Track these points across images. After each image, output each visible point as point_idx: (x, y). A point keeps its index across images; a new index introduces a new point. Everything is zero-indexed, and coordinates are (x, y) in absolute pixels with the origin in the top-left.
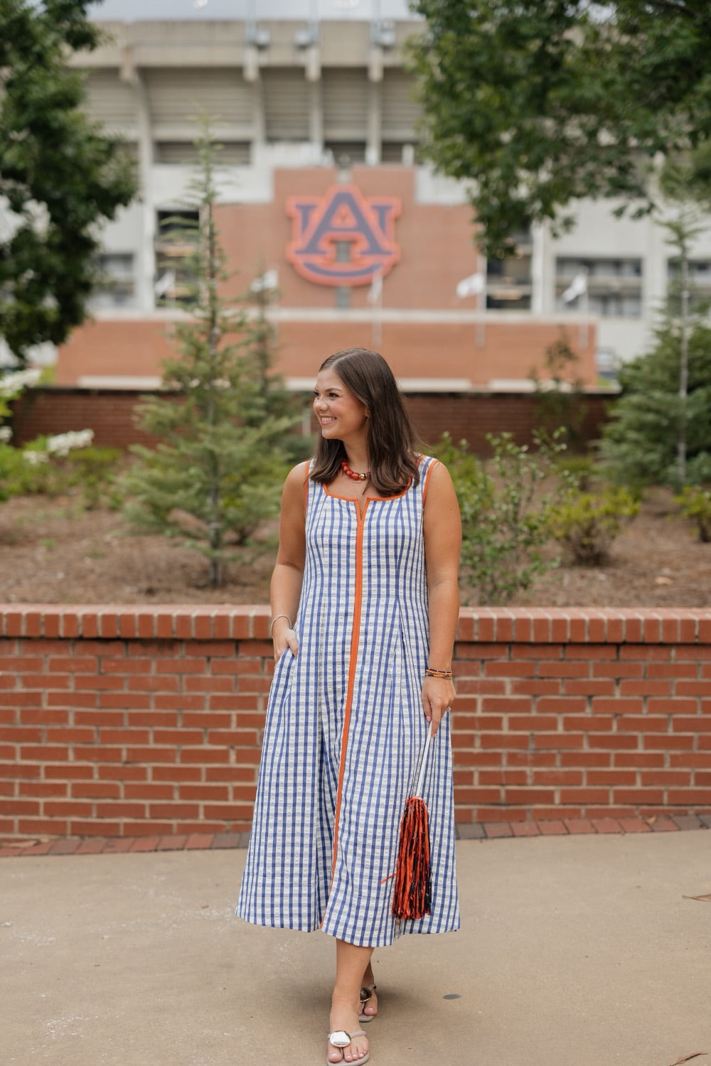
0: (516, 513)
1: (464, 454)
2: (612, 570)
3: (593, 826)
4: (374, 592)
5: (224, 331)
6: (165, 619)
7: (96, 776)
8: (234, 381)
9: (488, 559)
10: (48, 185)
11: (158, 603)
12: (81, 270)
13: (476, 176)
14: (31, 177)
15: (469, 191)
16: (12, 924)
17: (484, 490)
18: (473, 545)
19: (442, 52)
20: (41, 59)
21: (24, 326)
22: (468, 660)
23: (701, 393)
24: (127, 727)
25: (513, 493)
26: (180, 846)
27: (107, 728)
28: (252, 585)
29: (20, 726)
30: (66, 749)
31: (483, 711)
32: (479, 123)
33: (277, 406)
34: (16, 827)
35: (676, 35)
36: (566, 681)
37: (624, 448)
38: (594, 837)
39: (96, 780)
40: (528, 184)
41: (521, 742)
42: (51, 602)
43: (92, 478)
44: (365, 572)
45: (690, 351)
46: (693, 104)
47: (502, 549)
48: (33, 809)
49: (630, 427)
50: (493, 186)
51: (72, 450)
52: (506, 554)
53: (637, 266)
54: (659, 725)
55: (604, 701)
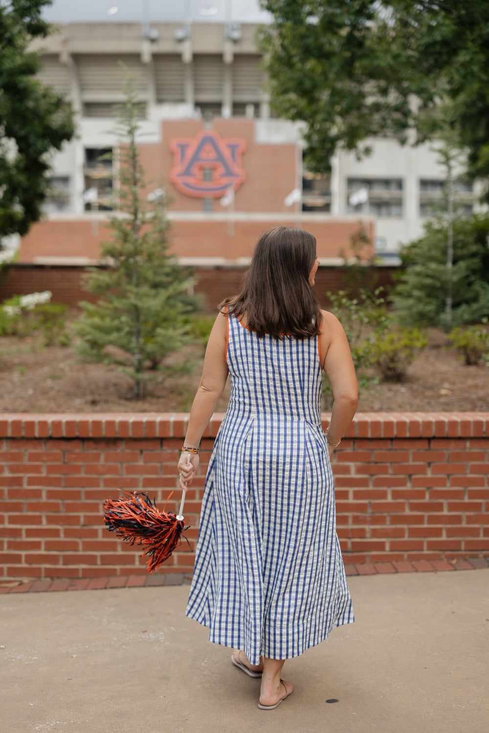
2: (409, 385)
3: (413, 566)
5: (143, 223)
6: (110, 424)
7: (62, 535)
10: (16, 127)
11: (100, 411)
12: (38, 185)
13: (306, 120)
14: (5, 122)
15: (301, 130)
16: (5, 647)
19: (284, 37)
20: (10, 42)
23: (462, 264)
24: (84, 500)
26: (123, 585)
27: (69, 501)
28: (164, 397)
29: (8, 501)
30: (40, 517)
32: (307, 84)
34: (5, 572)
35: (439, 25)
36: (393, 464)
37: (411, 302)
39: (62, 538)
40: (339, 126)
41: (362, 508)
42: (25, 411)
43: (49, 324)
45: (454, 236)
46: (453, 71)
48: (17, 559)
49: (415, 287)
50: (318, 126)
51: (37, 305)
53: (399, 184)
54: (458, 494)
55: (420, 479)
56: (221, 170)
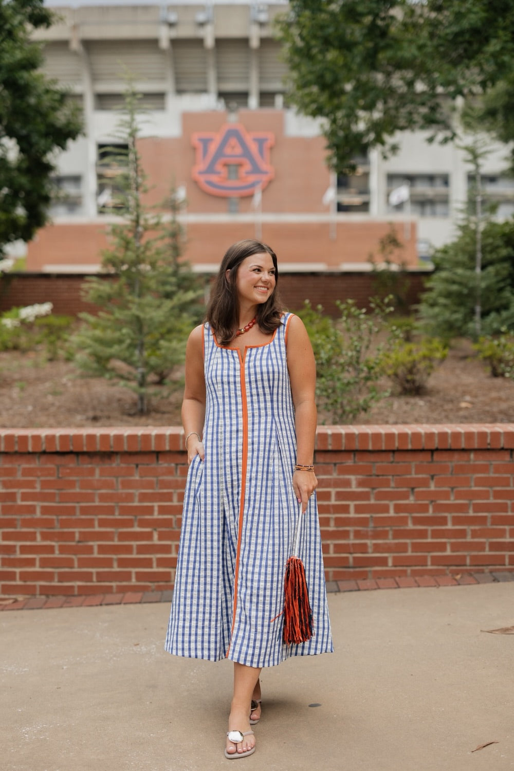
0: (358, 358)
1: (320, 316)
2: (428, 398)
3: (416, 581)
4: (256, 414)
5: (146, 229)
6: (105, 437)
7: (57, 552)
8: (153, 265)
9: (338, 391)
10: (17, 126)
11: (101, 426)
12: (43, 187)
13: (327, 115)
14: (5, 120)
15: (322, 126)
17: (335, 341)
18: (327, 381)
19: (302, 26)
20: (10, 34)
21: (2, 228)
22: (324, 463)
23: (491, 269)
24: (79, 516)
25: (356, 343)
26: (119, 602)
27: (64, 517)
28: (169, 413)
29: (2, 517)
30: (35, 533)
31: (336, 500)
32: (328, 77)
33: (186, 284)
35: (469, 11)
36: (395, 477)
37: (436, 310)
38: (417, 589)
39: (57, 555)
40: (365, 121)
41: (363, 522)
42: (24, 427)
43: (53, 338)
44: (249, 399)
45: (483, 239)
46: (483, 61)
47: (348, 384)
48: (12, 576)
49: (441, 295)
50: (340, 122)
51: (37, 317)
52: (352, 387)
53: (445, 180)
54: (462, 508)
55: (423, 492)
56: (248, 167)
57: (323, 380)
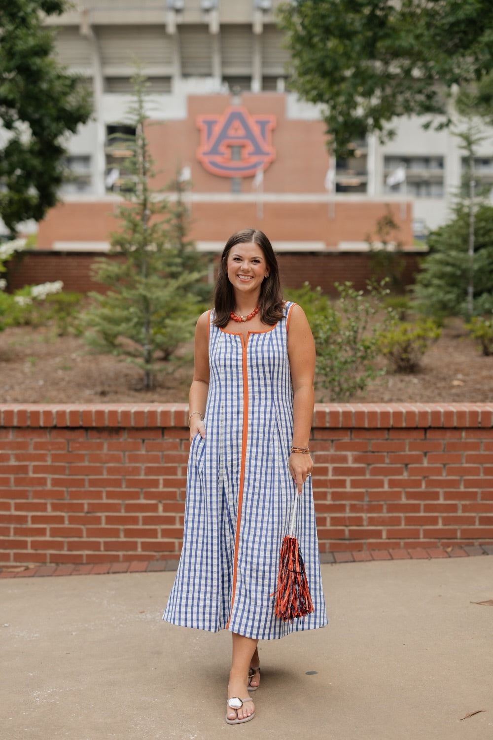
0: (355, 338)
1: (319, 296)
2: (422, 376)
3: (409, 553)
4: (257, 397)
5: (153, 212)
6: (113, 414)
7: (67, 522)
8: (159, 246)
9: (336, 370)
10: (30, 110)
11: (108, 402)
12: (54, 169)
13: (327, 102)
14: (18, 105)
15: (322, 112)
16: (9, 625)
17: (334, 321)
18: (325, 360)
19: (304, 16)
20: (24, 22)
21: (15, 208)
22: (322, 440)
23: (483, 252)
24: (87, 488)
25: (353, 324)
26: (125, 570)
27: (74, 489)
28: (174, 388)
29: (14, 488)
30: (46, 504)
31: (333, 475)
32: (329, 65)
33: (191, 263)
34: (12, 558)
35: (465, 2)
36: (390, 454)
37: (431, 290)
38: (410, 561)
39: (67, 525)
40: (363, 107)
41: (359, 496)
42: (35, 402)
43: (63, 314)
44: (250, 383)
45: (476, 222)
46: (477, 50)
47: (346, 362)
48: (23, 545)
49: (435, 276)
50: (339, 108)
51: (48, 295)
52: (349, 366)
53: (440, 162)
54: (454, 484)
55: (416, 468)
56: (250, 148)
57: (321, 358)
